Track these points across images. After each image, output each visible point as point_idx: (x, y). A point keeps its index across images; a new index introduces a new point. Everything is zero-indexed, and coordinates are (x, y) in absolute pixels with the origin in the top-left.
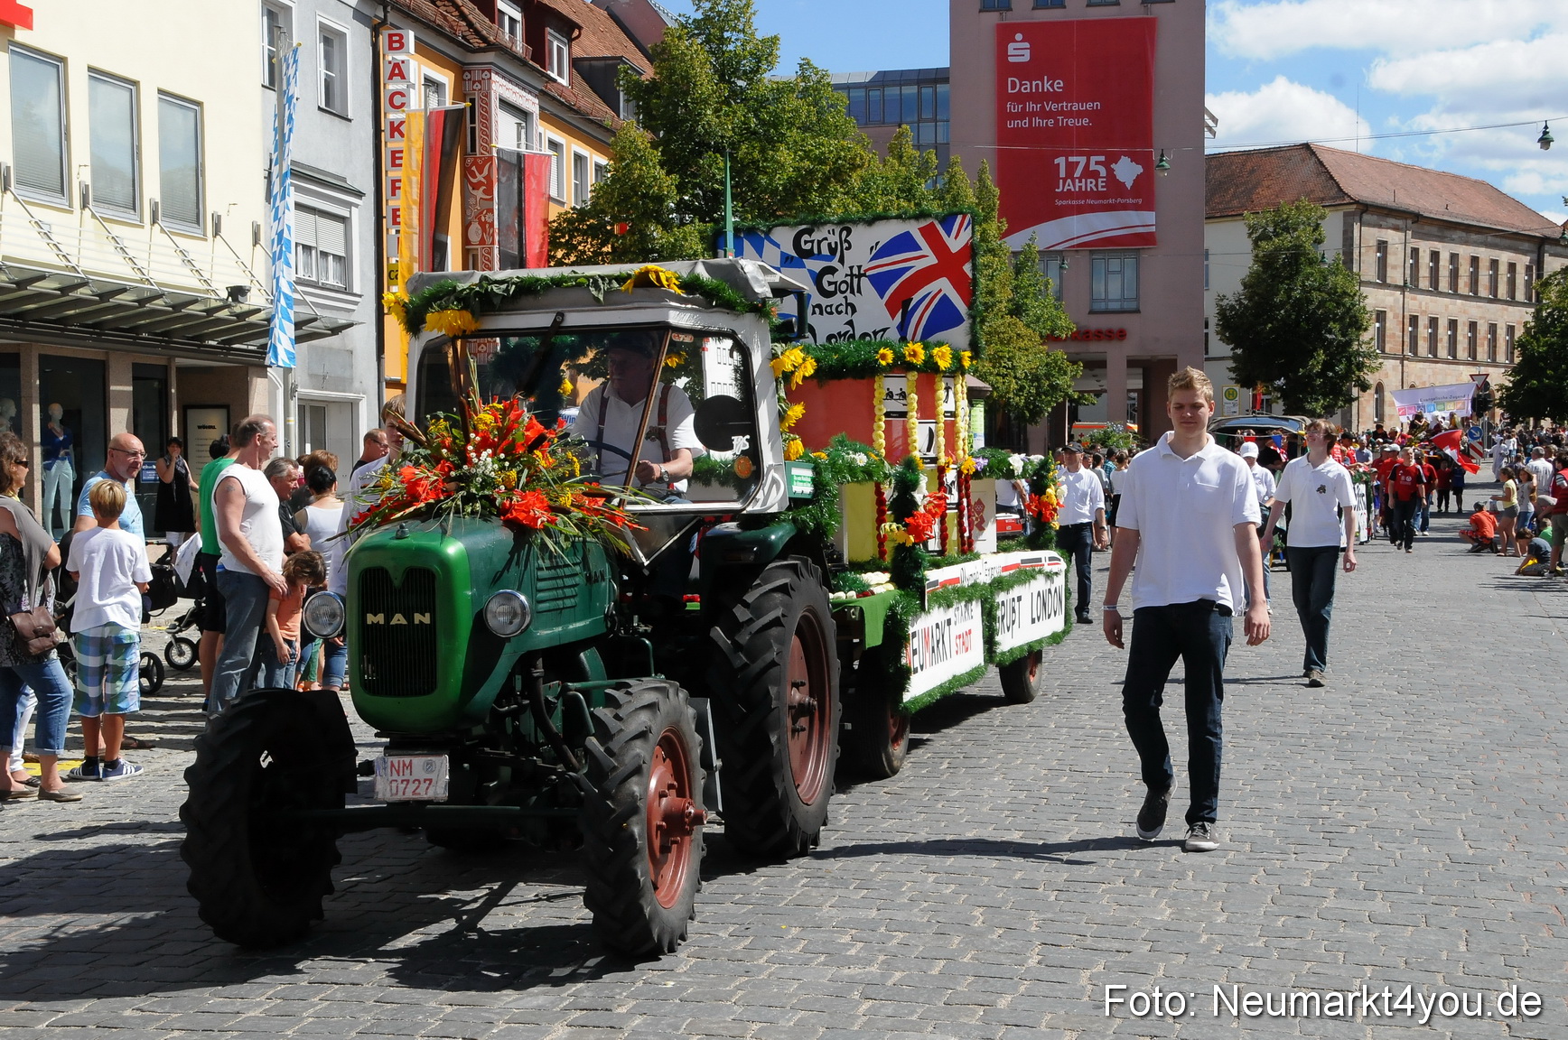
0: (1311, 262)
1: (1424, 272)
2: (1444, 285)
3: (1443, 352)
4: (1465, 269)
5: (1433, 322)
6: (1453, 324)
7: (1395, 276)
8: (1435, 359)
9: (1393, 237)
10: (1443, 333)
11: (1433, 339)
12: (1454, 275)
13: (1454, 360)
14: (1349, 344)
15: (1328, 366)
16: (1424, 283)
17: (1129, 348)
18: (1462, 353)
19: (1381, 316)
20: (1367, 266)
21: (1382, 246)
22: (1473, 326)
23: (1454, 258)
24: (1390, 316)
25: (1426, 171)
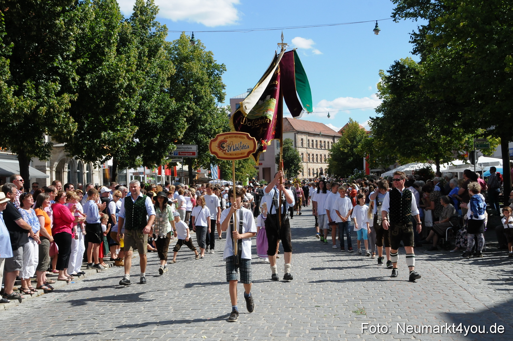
0: (291, 149)
1: (311, 144)
2: (315, 147)
3: (315, 161)
4: (319, 143)
5: (313, 155)
6: (317, 155)
7: (305, 145)
8: (314, 163)
9: (304, 137)
10: (315, 157)
11: (313, 158)
12: (317, 145)
13: (318, 163)
14: (298, 164)
15: (295, 168)
16: (311, 147)
17: (263, 166)
18: (319, 161)
19: (302, 154)
20: (299, 144)
21: (302, 139)
22: (321, 155)
23: (316, 141)
24: (304, 154)
25: (310, 122)
